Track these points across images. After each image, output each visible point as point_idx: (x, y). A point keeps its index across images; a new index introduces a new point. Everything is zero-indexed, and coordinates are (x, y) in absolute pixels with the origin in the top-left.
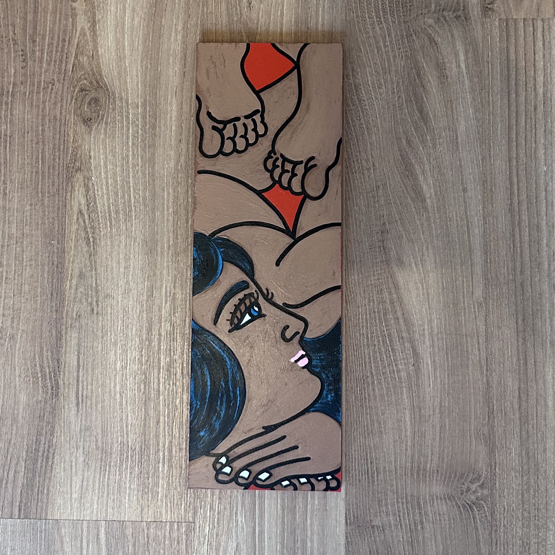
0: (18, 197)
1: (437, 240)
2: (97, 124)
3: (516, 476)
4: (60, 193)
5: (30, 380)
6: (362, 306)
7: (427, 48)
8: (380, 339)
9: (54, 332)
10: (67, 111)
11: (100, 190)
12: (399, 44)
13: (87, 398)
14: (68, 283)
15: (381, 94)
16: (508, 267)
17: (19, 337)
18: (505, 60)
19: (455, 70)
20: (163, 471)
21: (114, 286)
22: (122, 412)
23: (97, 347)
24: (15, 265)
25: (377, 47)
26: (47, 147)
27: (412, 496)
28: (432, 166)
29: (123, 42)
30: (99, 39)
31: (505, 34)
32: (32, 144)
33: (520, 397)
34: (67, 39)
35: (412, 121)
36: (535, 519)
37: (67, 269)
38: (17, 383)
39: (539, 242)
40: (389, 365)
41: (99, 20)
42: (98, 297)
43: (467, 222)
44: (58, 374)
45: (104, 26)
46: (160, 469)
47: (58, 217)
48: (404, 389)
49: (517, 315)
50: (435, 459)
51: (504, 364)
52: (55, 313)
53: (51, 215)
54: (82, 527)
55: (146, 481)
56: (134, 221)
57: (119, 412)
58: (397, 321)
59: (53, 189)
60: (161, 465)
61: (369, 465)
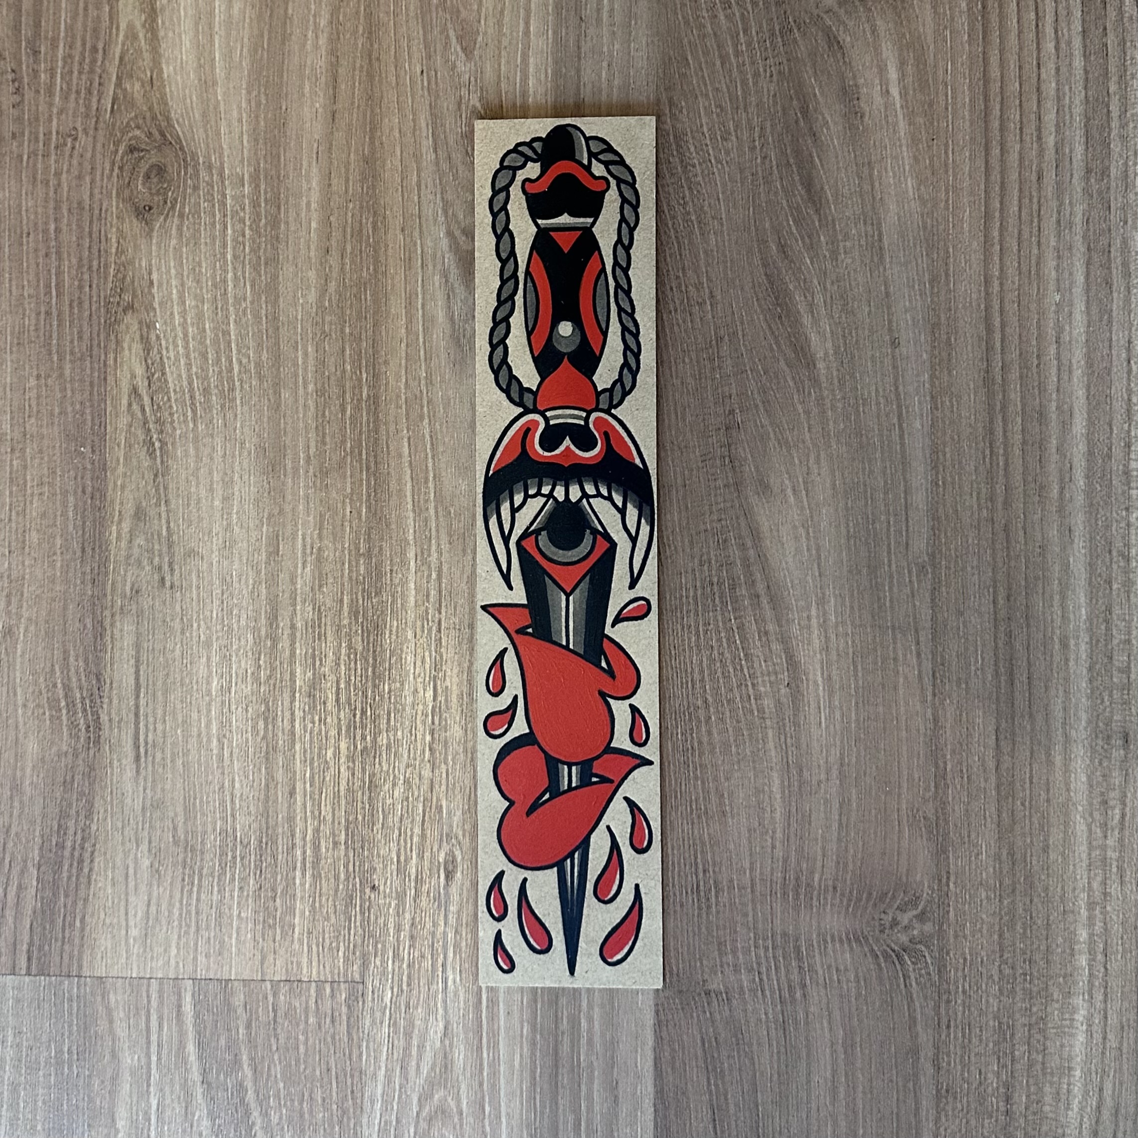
0: (12, 361)
1: (838, 442)
2: (162, 218)
3: (988, 898)
4: (94, 353)
5: (44, 713)
6: (686, 572)
7: (822, 55)
8: (723, 635)
9: (88, 622)
10: (104, 191)
11: (171, 347)
12: (766, 49)
13: (154, 746)
14: (114, 528)
15: (727, 153)
16: (978, 494)
17: (22, 630)
18: (979, 79)
19: (878, 100)
20: (303, 885)
21: (204, 535)
22: (223, 773)
23: (173, 651)
24: (11, 493)
25: (721, 56)
26: (66, 263)
27: (785, 935)
28: (829, 295)
29: (212, 52)
30: (164, 46)
31: (981, 28)
32: (37, 257)
33: (997, 745)
34: (100, 46)
35: (789, 206)
36: (1025, 980)
37: (112, 502)
38: (20, 719)
39: (1042, 446)
40: (739, 686)
41: (163, 9)
42: (172, 555)
43: (899, 407)
44: (98, 701)
45: (172, 20)
46: (298, 882)
47: (91, 400)
48: (770, 733)
49: (995, 587)
50: (831, 864)
51: (967, 683)
52: (90, 586)
53: (78, 397)
54: (148, 991)
55: (271, 904)
56: (239, 408)
57: (217, 774)
58: (756, 601)
59: (79, 346)
60: (298, 873)
61: (701, 875)
